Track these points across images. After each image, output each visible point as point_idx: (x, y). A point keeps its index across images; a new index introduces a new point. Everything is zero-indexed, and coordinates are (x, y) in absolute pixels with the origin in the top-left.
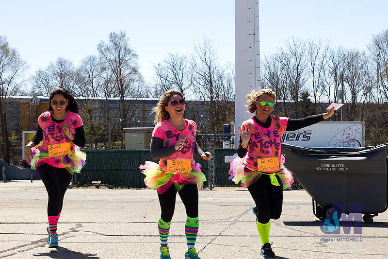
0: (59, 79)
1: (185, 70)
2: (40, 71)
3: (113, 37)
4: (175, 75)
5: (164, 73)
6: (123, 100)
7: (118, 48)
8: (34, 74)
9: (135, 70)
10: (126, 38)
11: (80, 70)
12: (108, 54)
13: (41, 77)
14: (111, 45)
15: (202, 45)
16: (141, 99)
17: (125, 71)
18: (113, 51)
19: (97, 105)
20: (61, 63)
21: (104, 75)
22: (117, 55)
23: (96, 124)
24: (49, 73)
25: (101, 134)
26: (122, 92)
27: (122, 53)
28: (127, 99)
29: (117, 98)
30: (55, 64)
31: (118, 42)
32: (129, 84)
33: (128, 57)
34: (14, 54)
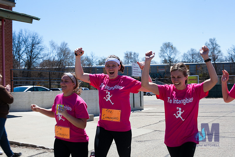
0: (192, 56)
2: (185, 54)
3: (211, 40)
5: (230, 53)
6: (215, 63)
7: (212, 44)
8: (183, 55)
9: (219, 52)
10: (216, 40)
14: (210, 43)
16: (222, 62)
17: (216, 52)
20: (192, 50)
22: (212, 47)
23: (205, 73)
24: (188, 54)
25: (207, 76)
26: (214, 61)
27: (214, 46)
28: (217, 62)
29: (213, 63)
30: (190, 51)
31: (212, 41)
32: (217, 57)
33: (217, 47)
34: (175, 49)
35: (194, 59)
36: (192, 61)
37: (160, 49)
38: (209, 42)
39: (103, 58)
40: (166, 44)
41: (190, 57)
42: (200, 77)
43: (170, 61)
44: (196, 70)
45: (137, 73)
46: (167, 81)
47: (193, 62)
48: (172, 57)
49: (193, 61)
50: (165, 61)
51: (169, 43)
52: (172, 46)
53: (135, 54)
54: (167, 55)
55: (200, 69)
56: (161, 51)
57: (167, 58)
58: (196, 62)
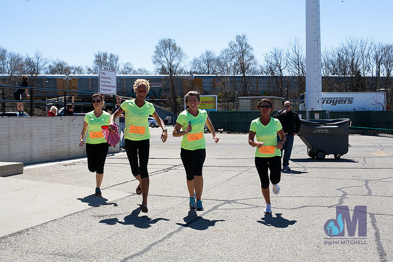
0: (206, 63)
1: (282, 58)
2: (196, 59)
3: (238, 38)
4: (277, 60)
5: (269, 60)
6: (245, 76)
7: (241, 44)
8: (192, 61)
9: (252, 58)
10: (246, 38)
11: (219, 58)
12: (235, 48)
13: (196, 62)
14: (237, 43)
15: (293, 42)
16: (255, 75)
17: (246, 58)
18: (238, 47)
19: (228, 80)
20: (208, 54)
21: (234, 60)
22: (240, 49)
23: (228, 91)
24: (201, 60)
25: (231, 97)
26: (243, 72)
27: (244, 47)
28: (247, 75)
29: (241, 75)
30: (204, 54)
31: (241, 40)
32: (248, 67)
33: (247, 50)
34: (179, 50)
35: (210, 69)
36: (207, 71)
37: (155, 49)
38: (235, 41)
39: (57, 62)
40: (164, 41)
41: (204, 65)
42: (220, 97)
43: (171, 70)
44: (214, 87)
45: (109, 88)
46: (165, 103)
47: (209, 74)
48: (174, 63)
49: (209, 72)
50: (163, 70)
51: (170, 40)
52: (175, 45)
53: (112, 56)
54: (166, 60)
55: (219, 84)
56: (156, 52)
57: (166, 65)
58: (213, 73)
